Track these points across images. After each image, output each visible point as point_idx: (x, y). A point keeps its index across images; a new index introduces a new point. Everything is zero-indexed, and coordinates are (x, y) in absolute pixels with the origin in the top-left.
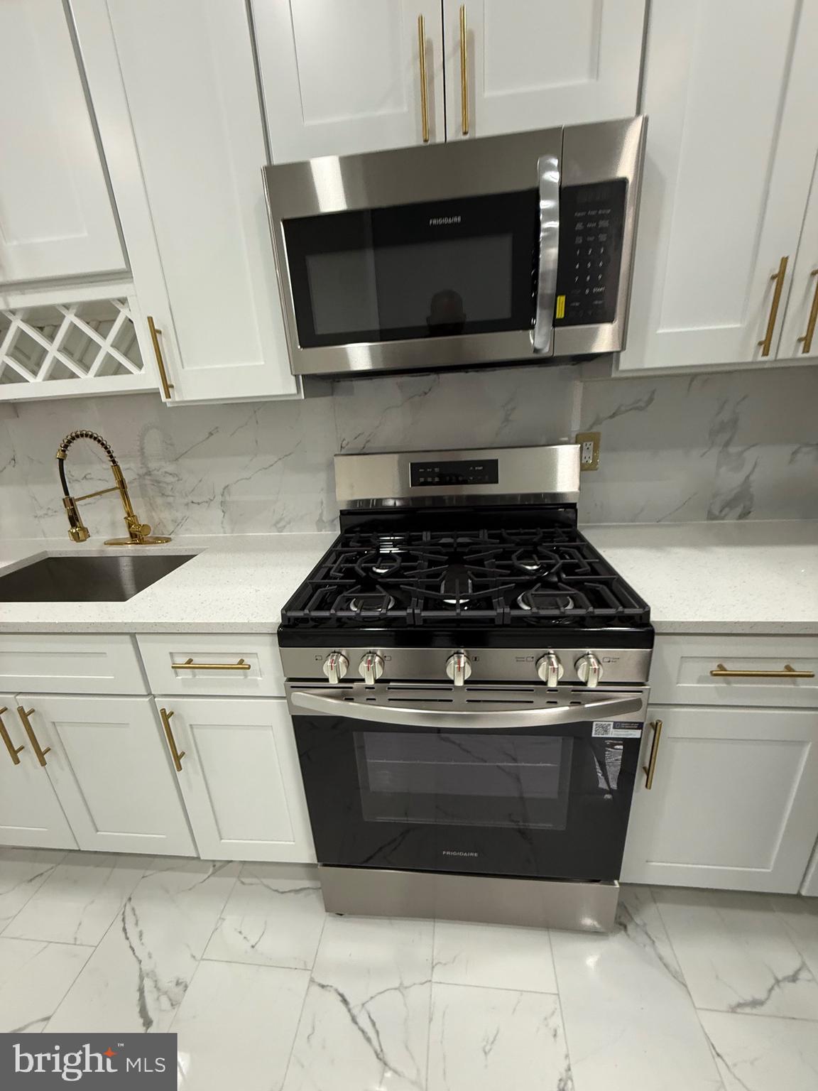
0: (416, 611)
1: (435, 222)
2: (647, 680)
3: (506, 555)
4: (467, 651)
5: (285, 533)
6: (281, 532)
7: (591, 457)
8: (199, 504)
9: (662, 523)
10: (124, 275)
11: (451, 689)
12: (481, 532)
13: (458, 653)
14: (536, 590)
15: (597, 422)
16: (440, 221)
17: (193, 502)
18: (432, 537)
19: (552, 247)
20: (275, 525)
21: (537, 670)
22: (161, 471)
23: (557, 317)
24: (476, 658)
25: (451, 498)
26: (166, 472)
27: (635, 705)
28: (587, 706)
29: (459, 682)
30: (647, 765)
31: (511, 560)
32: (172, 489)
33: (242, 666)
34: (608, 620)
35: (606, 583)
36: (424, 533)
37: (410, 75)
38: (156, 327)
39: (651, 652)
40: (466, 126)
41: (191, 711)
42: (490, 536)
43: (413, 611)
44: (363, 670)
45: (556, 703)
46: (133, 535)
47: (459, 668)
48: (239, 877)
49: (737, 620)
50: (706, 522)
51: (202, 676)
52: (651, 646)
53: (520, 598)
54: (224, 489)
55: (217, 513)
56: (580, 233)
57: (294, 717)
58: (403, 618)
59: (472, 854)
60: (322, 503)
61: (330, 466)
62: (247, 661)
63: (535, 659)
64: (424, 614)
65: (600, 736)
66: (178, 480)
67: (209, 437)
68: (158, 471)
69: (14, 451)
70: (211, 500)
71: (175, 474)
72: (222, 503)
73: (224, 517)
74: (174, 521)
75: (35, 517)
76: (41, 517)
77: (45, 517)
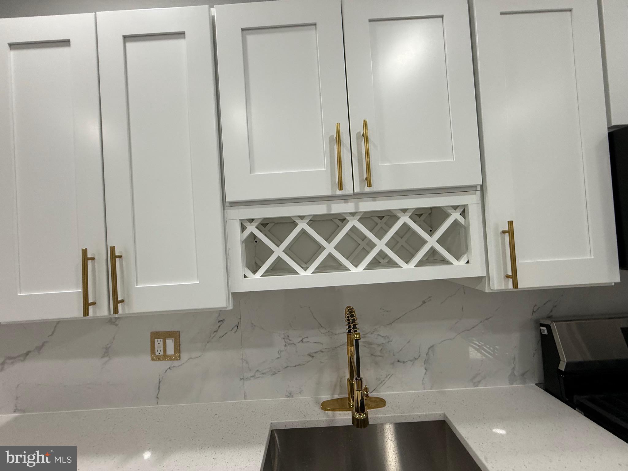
5: (481, 388)
6: (477, 387)
8: (404, 362)
17: (398, 361)
20: (472, 380)
22: (375, 333)
26: (379, 335)
32: (381, 349)
54: (429, 349)
55: (418, 370)
61: (523, 327)
66: (389, 342)
67: (422, 305)
68: (372, 334)
69: (240, 319)
70: (416, 359)
71: (387, 336)
72: (426, 361)
73: (425, 374)
74: (378, 379)
75: (241, 379)
76: (247, 379)
77: (252, 378)
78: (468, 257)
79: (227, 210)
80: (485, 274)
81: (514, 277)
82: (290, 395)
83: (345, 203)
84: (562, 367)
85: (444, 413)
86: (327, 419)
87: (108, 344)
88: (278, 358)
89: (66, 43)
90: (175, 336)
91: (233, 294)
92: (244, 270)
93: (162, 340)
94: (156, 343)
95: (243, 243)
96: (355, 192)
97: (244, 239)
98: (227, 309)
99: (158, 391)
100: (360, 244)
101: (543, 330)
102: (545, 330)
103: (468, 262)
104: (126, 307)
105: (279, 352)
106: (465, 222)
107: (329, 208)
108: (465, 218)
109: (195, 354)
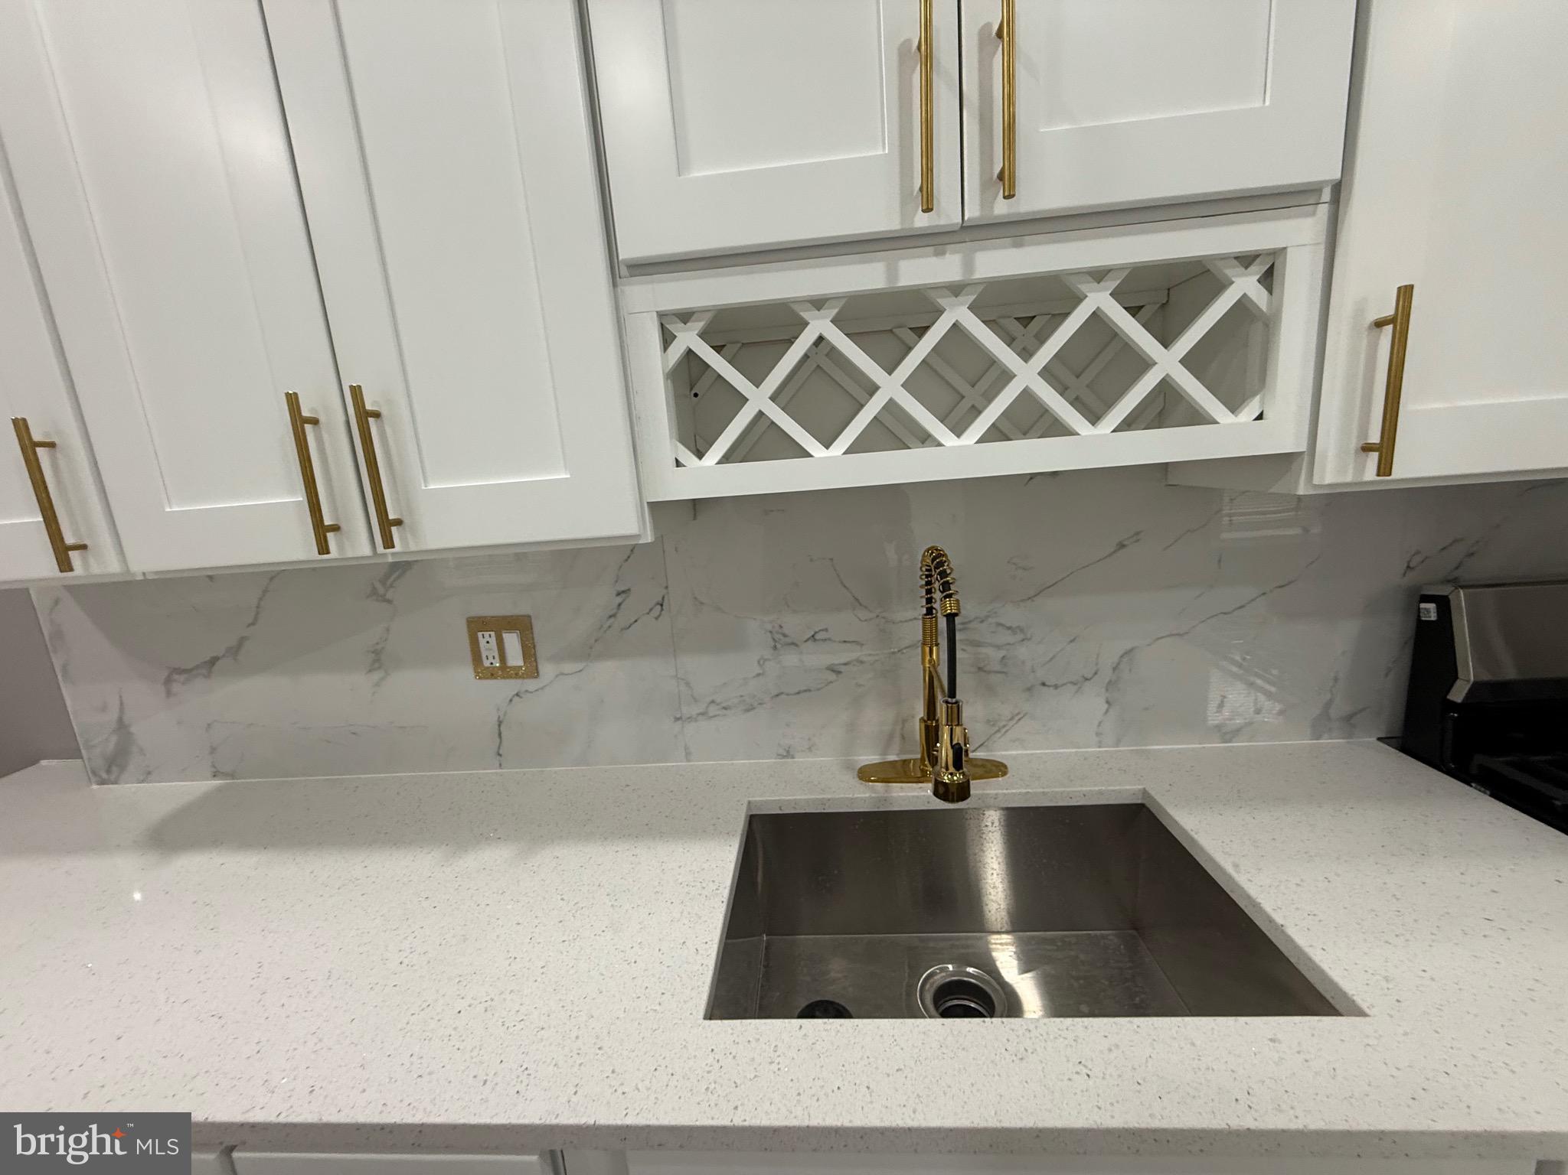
5: (1238, 744)
6: (1230, 742)
8: (1056, 687)
17: (1044, 684)
22: (990, 620)
26: (999, 624)
32: (1004, 657)
54: (1122, 656)
55: (1091, 704)
66: (1023, 640)
67: (1114, 552)
68: (982, 622)
69: (667, 587)
70: (1087, 679)
71: (1018, 627)
72: (1111, 685)
73: (1106, 713)
74: (992, 723)
75: (677, 719)
76: (690, 719)
77: (700, 717)
78: (1262, 402)
79: (622, 288)
80: (1303, 447)
81: (1385, 450)
82: (788, 754)
83: (937, 254)
84: (1458, 694)
85: (1144, 789)
86: (873, 795)
87: (377, 644)
88: (758, 675)
90: (522, 625)
92: (676, 446)
93: (493, 634)
94: (482, 642)
95: (667, 379)
96: (966, 218)
97: (670, 367)
98: (641, 542)
99: (498, 740)
100: (963, 397)
101: (1428, 610)
102: (1432, 611)
103: (1260, 417)
104: (409, 536)
105: (761, 662)
106: (1270, 303)
107: (892, 273)
108: (1270, 292)
109: (569, 667)
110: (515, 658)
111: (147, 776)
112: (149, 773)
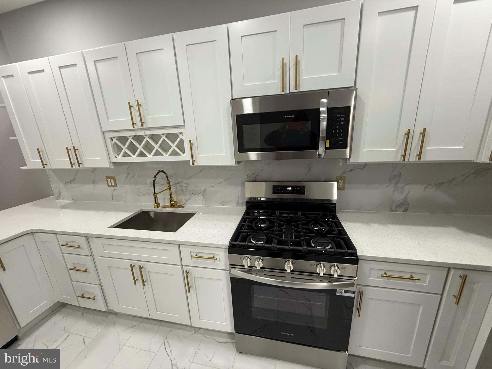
0: (275, 245)
1: (285, 117)
2: (356, 276)
3: (307, 224)
4: (292, 261)
5: (225, 207)
6: (223, 206)
7: (342, 185)
8: (195, 194)
9: (370, 211)
10: (183, 126)
11: (286, 273)
12: (298, 212)
13: (289, 261)
14: (317, 240)
15: (344, 173)
16: (287, 117)
17: (192, 194)
18: (280, 213)
19: (325, 122)
20: (221, 203)
21: (316, 269)
22: (183, 182)
23: (326, 146)
24: (295, 263)
25: (287, 199)
26: (184, 183)
27: (352, 285)
28: (334, 283)
29: (289, 271)
30: (358, 308)
31: (309, 226)
32: (186, 189)
33: (214, 258)
34: (342, 254)
35: (343, 239)
36: (277, 211)
37: (279, 72)
38: (191, 143)
39: (358, 266)
40: (296, 87)
41: (195, 272)
42: (302, 214)
43: (274, 245)
44: (256, 264)
45: (323, 281)
46: (172, 205)
47: (289, 266)
48: (204, 335)
49: (390, 257)
50: (389, 212)
51: (200, 260)
52: (357, 264)
53: (311, 241)
54: (204, 190)
55: (200, 197)
56: (334, 121)
57: (231, 277)
58: (271, 247)
59: (291, 335)
60: (239, 196)
61: (243, 185)
62: (216, 256)
63: (316, 265)
64: (278, 246)
65: (339, 295)
66: (188, 186)
67: (200, 172)
69: (134, 173)
71: (187, 184)
72: (203, 195)
73: (203, 199)
74: (185, 200)
75: (138, 196)
76: (140, 196)
77: (142, 196)
79: (104, 134)
80: (189, 160)
87: (93, 180)
89: (42, 71)
90: (114, 178)
91: (114, 163)
92: (115, 154)
93: (110, 179)
94: (108, 181)
95: (113, 146)
97: (113, 144)
98: (111, 168)
99: (112, 197)
104: (82, 166)
107: (136, 133)
109: (122, 186)
110: (113, 184)
111: (63, 199)
112: (64, 199)
